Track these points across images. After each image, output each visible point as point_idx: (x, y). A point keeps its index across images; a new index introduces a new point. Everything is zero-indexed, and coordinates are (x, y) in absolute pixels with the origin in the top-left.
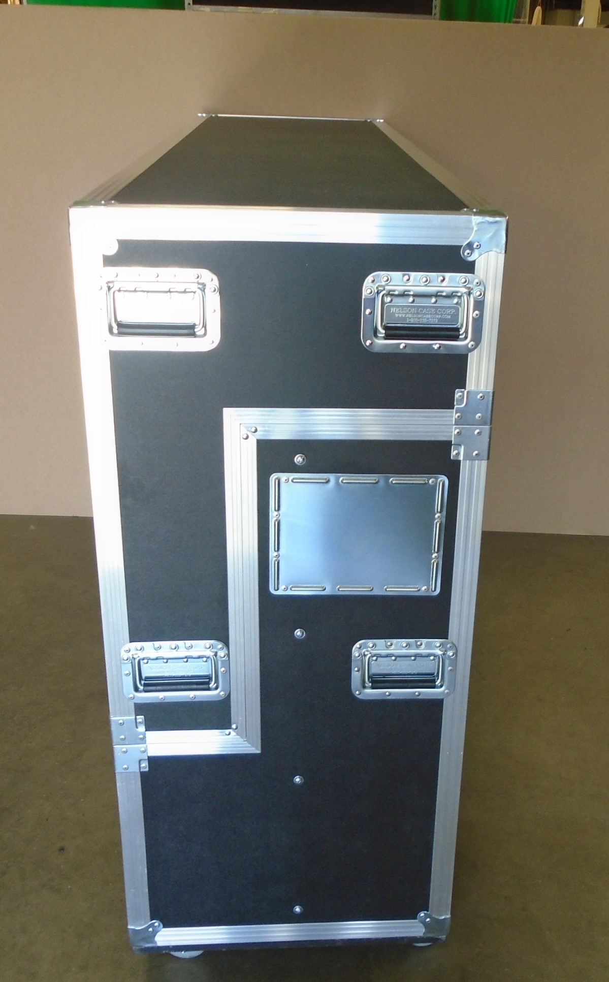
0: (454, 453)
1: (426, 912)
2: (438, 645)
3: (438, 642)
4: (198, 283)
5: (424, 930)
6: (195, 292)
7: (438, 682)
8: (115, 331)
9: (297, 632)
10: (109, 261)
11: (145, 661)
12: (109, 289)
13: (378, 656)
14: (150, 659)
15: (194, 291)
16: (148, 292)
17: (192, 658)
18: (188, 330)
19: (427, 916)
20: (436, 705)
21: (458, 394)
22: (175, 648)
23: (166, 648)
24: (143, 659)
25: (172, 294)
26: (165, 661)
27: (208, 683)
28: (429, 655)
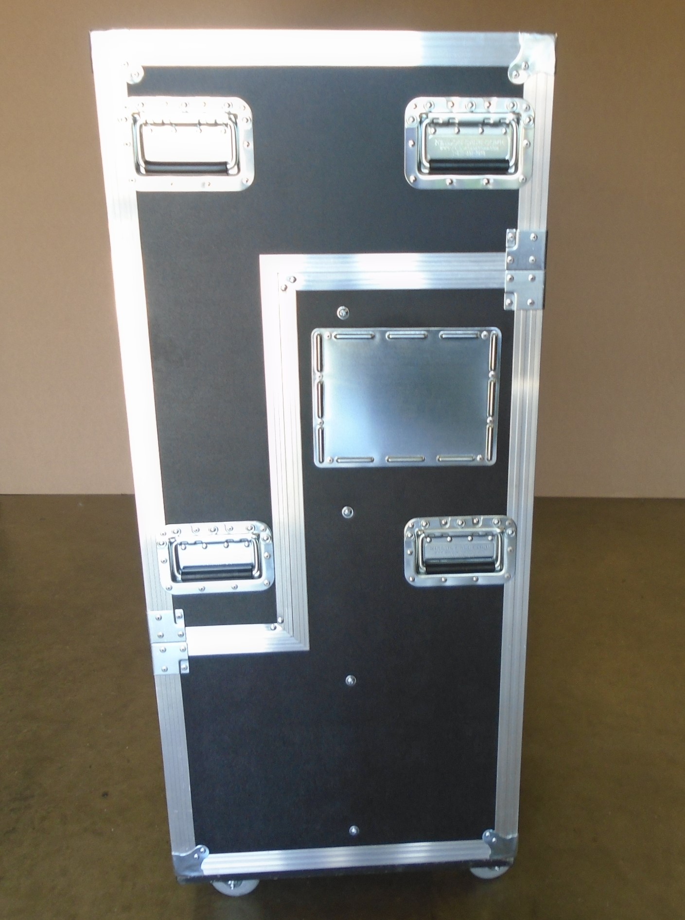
0: (507, 302)
1: (491, 830)
2: (496, 522)
3: (495, 519)
4: (229, 113)
5: (490, 852)
6: (226, 125)
7: (497, 564)
8: (143, 170)
9: (345, 511)
10: (134, 90)
11: (183, 546)
12: (135, 121)
13: (432, 537)
14: (188, 544)
15: (226, 123)
16: (176, 125)
17: (234, 542)
18: (221, 169)
19: (492, 835)
20: (496, 592)
21: (509, 234)
22: (215, 530)
23: (204, 530)
24: (181, 544)
25: (202, 127)
26: (204, 545)
27: (251, 570)
28: (486, 535)
